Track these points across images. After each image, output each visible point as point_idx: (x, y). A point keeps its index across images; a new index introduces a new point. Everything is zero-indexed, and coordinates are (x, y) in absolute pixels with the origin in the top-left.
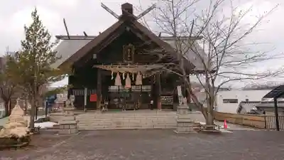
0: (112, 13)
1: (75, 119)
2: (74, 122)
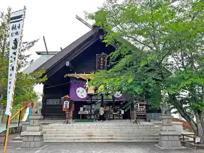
2: (39, 133)
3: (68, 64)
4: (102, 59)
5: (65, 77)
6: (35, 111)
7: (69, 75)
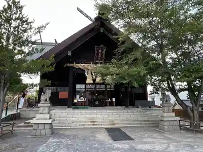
0: (87, 17)
1: (50, 118)
2: (50, 121)
3: (70, 54)
4: (100, 51)
5: (65, 66)
6: (44, 99)
7: (68, 65)
